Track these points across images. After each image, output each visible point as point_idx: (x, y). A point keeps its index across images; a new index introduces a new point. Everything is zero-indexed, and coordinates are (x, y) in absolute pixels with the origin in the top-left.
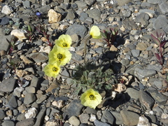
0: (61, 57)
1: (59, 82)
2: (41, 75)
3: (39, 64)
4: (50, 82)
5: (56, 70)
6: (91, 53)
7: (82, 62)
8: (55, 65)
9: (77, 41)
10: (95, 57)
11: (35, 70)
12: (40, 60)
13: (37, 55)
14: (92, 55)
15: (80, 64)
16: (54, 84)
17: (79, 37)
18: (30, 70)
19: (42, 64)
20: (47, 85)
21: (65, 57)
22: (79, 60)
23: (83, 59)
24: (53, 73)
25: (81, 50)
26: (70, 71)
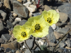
0: (38, 28)
1: (18, 46)
2: (8, 26)
3: (15, 15)
4: (11, 39)
5: (24, 35)
6: (66, 43)
7: (53, 44)
8: (28, 31)
9: (63, 22)
10: (67, 50)
11: (7, 18)
12: (19, 12)
13: (19, 6)
14: (66, 46)
15: (49, 47)
16: (13, 44)
17: (68, 20)
18: (4, 14)
19: (17, 16)
20: (6, 40)
21: (41, 31)
22: (52, 41)
23: (56, 42)
24: (20, 36)
25: (60, 33)
26: (35, 46)
